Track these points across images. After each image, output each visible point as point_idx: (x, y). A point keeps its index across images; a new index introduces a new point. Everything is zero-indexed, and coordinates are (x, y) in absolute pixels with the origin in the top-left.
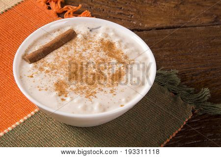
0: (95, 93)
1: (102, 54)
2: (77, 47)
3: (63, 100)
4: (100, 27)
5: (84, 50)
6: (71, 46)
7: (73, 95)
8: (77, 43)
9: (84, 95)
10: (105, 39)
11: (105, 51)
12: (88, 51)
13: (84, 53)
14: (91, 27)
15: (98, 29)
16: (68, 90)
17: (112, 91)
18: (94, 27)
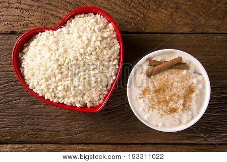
0: (155, 108)
1: (182, 92)
2: (177, 77)
3: (140, 98)
4: (201, 75)
5: (178, 82)
6: (175, 73)
7: (146, 100)
8: (180, 74)
9: (150, 105)
10: (194, 85)
11: (185, 91)
12: (179, 84)
13: (176, 83)
14: (197, 70)
15: (199, 75)
16: (147, 95)
17: (162, 115)
18: (198, 72)
